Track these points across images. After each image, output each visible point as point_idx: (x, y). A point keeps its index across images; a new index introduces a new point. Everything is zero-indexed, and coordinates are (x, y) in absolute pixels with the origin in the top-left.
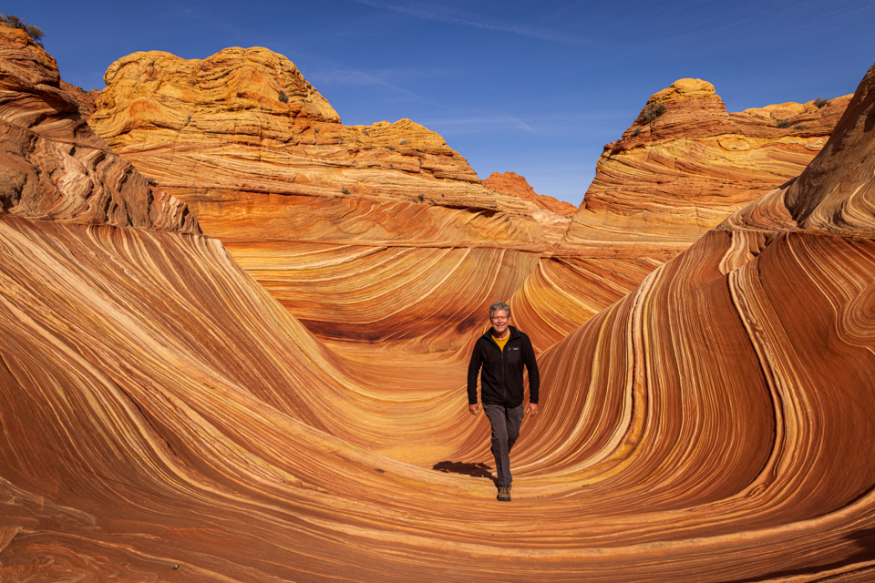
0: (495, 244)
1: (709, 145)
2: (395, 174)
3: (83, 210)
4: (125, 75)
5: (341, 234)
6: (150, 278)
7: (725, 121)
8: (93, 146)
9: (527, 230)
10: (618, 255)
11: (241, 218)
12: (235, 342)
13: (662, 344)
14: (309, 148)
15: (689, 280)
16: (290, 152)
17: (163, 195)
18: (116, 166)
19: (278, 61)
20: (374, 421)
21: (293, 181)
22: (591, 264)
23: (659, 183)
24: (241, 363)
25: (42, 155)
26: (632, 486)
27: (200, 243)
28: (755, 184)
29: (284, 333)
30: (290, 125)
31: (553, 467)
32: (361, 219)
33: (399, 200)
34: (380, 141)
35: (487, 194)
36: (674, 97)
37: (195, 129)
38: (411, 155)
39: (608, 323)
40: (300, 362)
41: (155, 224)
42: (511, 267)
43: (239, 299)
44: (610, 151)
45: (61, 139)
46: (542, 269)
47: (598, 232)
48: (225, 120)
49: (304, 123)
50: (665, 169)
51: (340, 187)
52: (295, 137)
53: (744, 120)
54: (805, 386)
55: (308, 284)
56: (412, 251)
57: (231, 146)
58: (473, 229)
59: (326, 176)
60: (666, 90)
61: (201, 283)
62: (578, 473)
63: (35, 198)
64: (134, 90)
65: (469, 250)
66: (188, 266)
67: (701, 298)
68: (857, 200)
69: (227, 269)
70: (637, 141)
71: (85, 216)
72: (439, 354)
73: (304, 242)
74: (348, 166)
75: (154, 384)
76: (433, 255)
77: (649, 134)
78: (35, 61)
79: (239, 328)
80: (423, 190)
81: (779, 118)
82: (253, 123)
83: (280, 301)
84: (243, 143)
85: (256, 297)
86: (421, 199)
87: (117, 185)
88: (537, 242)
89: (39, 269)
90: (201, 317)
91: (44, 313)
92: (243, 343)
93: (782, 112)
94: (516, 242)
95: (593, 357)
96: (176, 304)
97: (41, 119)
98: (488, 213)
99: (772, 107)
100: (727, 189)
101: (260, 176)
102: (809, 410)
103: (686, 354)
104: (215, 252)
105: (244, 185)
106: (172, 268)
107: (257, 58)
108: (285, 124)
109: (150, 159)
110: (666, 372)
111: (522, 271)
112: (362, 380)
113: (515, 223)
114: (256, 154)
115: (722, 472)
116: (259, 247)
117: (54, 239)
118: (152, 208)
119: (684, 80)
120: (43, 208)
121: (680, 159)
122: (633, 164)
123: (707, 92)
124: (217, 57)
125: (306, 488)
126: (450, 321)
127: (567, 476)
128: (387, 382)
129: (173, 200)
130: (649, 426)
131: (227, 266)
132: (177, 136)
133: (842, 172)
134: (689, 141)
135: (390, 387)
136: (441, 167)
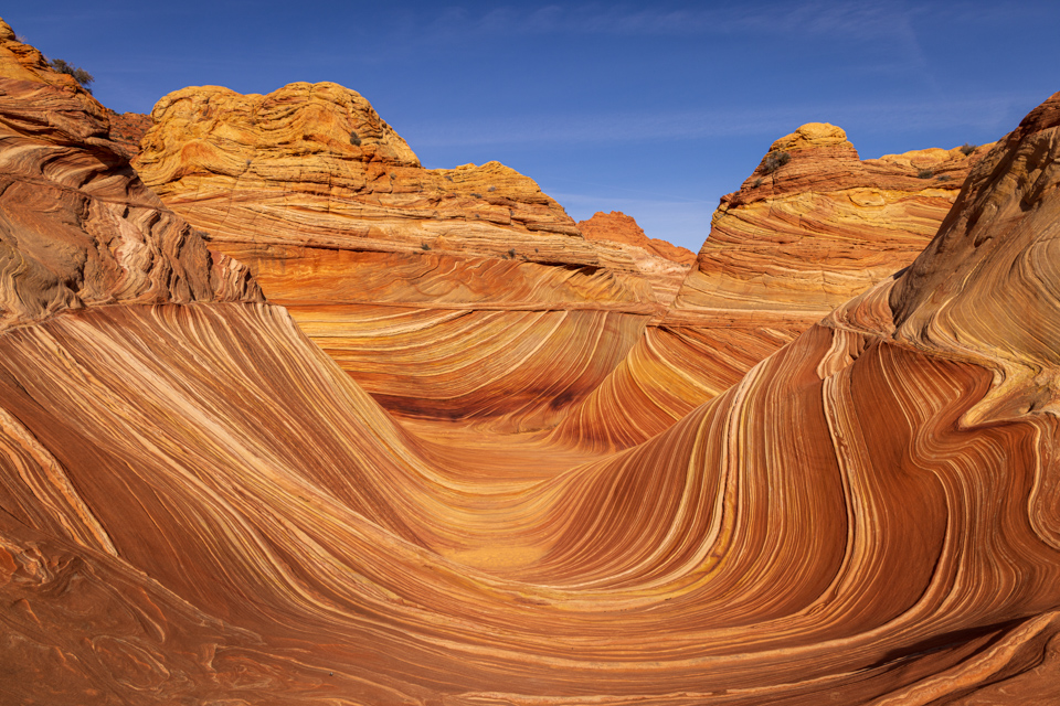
0: (596, 305)
1: (838, 200)
2: (482, 226)
3: (146, 287)
4: (176, 114)
5: (419, 296)
6: (219, 363)
7: (857, 173)
8: (147, 204)
9: (634, 289)
10: (734, 324)
11: (306, 277)
12: (311, 434)
13: (755, 452)
14: (384, 197)
15: (787, 382)
16: (363, 202)
17: (223, 258)
18: (173, 227)
19: (349, 100)
20: (457, 518)
21: (366, 235)
22: (704, 335)
23: (781, 243)
24: (319, 458)
25: (97, 222)
26: (710, 601)
27: (264, 312)
28: (890, 245)
29: (358, 416)
30: (363, 171)
31: (640, 579)
32: (443, 279)
33: (487, 256)
34: (464, 187)
35: (588, 248)
36: (800, 144)
37: (255, 176)
38: (500, 204)
39: (707, 422)
40: (376, 450)
41: (216, 293)
42: (615, 332)
43: (309, 378)
44: (727, 204)
45: (113, 199)
46: (648, 339)
47: (710, 298)
48: (289, 165)
49: (379, 168)
50: (788, 226)
51: (419, 241)
52: (368, 184)
53: (880, 169)
54: (877, 506)
55: (382, 353)
56: (501, 315)
57: (296, 196)
58: (571, 288)
59: (403, 229)
60: (790, 135)
61: (270, 363)
62: (661, 586)
63: (97, 277)
64: (186, 131)
65: (566, 313)
66: (256, 344)
67: (796, 403)
68: (943, 315)
69: (294, 342)
70: (757, 194)
71: (149, 294)
72: (531, 434)
73: (378, 305)
74: (428, 218)
75: (265, 506)
76: (525, 320)
77: (770, 187)
78: (85, 112)
79: (312, 415)
80: (514, 244)
81: (920, 166)
82: (321, 169)
83: (349, 372)
84: (309, 192)
85: (326, 374)
86: (512, 254)
87: (175, 251)
88: (644, 302)
89: (133, 378)
90: (275, 408)
91: (157, 435)
92: (318, 433)
93: (923, 159)
94: (621, 303)
95: (689, 459)
96: (250, 394)
97: (92, 175)
98: (589, 270)
99: (915, 154)
100: (857, 251)
101: (329, 230)
102: (878, 530)
103: (777, 463)
104: (280, 321)
105: (310, 240)
106: (241, 350)
107: (326, 95)
108: (357, 170)
109: (203, 210)
110: (757, 483)
111: (627, 338)
112: (444, 467)
113: (620, 280)
114: (324, 205)
115: (794, 588)
116: (327, 311)
117: (130, 331)
118: (212, 275)
119: (812, 124)
120: (106, 289)
121: (805, 216)
122: (753, 220)
123: (837, 139)
124: (280, 93)
125: (407, 605)
126: (544, 395)
127: (651, 589)
128: (471, 469)
129: (234, 263)
130: (736, 538)
131: (294, 338)
132: (235, 184)
133: (938, 279)
134: (815, 196)
135: (474, 474)
136: (535, 217)
